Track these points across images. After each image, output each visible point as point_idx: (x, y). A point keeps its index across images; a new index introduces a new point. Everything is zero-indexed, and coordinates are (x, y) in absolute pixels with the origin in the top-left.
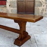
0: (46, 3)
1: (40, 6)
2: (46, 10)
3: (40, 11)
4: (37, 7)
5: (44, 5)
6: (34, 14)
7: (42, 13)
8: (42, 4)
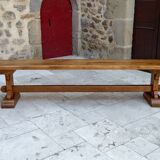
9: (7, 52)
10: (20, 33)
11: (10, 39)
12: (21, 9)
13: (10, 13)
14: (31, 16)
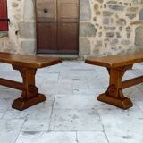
0: (105, 28)
1: (90, 35)
2: (106, 45)
3: (92, 48)
4: (83, 38)
5: (101, 34)
6: (78, 54)
7: (97, 51)
8: (96, 30)
9: (115, 49)
10: (128, 36)
11: (120, 40)
12: (132, 17)
13: (122, 20)
14: (139, 23)
